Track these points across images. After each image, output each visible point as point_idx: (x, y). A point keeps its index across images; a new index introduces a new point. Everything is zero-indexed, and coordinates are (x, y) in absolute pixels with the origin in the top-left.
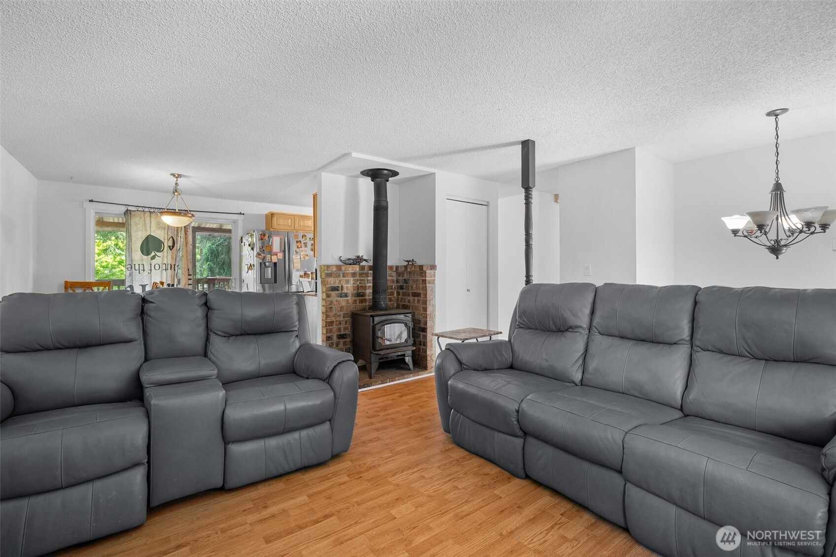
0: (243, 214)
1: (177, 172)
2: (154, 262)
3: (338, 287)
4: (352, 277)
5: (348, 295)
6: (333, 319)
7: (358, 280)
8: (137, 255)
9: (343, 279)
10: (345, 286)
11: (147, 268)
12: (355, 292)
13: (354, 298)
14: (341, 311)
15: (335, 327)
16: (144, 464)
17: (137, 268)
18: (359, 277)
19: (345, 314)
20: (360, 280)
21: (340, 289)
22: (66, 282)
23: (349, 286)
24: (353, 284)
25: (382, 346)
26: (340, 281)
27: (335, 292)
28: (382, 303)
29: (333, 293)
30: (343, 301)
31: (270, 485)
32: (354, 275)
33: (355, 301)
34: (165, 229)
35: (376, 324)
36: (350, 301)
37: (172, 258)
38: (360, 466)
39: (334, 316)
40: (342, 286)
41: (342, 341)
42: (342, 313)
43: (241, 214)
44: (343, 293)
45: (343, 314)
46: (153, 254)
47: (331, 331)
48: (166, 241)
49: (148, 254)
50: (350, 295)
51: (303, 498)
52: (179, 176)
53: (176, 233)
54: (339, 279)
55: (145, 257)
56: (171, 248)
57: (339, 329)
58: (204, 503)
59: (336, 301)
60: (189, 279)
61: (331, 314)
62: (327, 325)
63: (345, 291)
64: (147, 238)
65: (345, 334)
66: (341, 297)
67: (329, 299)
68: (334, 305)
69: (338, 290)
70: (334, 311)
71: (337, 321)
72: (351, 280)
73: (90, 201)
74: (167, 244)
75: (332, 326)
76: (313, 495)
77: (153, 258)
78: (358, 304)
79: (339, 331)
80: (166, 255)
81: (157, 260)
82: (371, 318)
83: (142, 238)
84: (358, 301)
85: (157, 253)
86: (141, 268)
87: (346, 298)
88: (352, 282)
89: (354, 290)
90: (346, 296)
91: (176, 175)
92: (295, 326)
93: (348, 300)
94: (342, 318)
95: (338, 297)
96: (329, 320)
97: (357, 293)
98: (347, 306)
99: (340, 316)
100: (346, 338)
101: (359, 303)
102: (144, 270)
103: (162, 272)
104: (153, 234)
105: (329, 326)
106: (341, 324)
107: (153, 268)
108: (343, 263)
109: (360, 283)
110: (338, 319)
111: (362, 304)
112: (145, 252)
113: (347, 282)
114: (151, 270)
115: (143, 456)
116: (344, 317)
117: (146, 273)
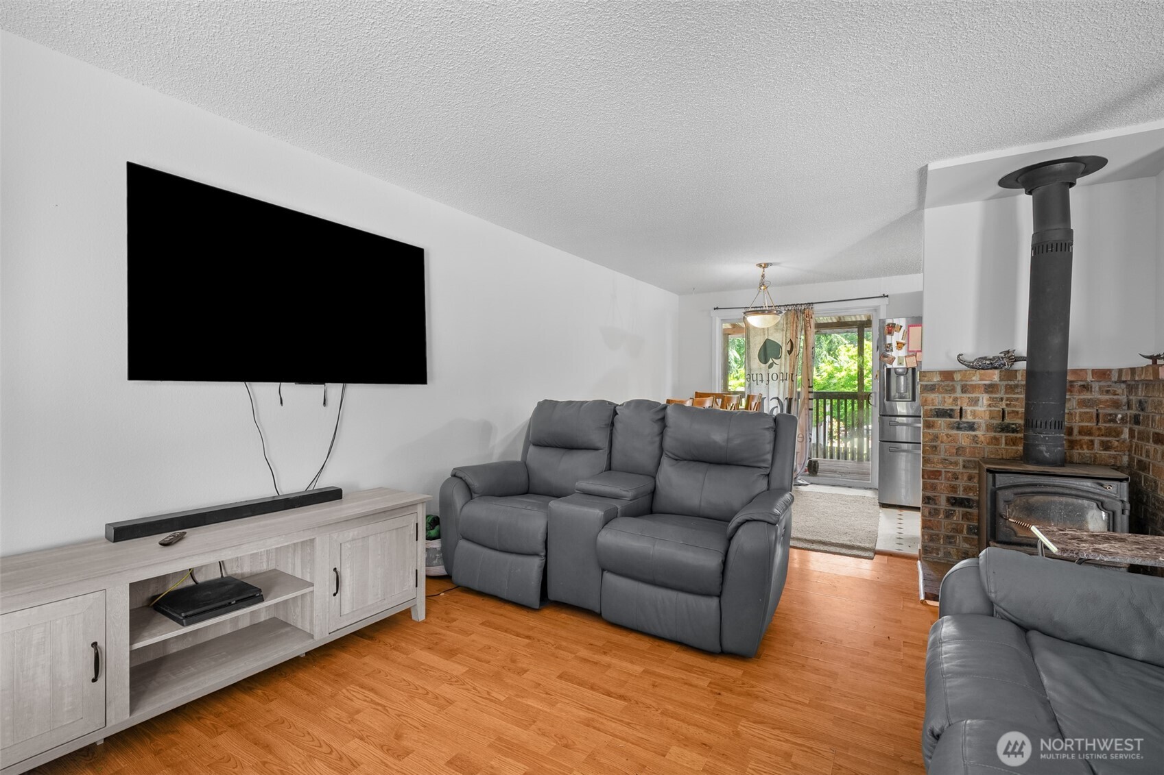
0: (887, 296)
1: (763, 261)
2: (772, 371)
3: (952, 410)
4: (986, 392)
5: (976, 426)
6: (939, 467)
7: (1002, 399)
8: (756, 363)
9: (964, 395)
10: (968, 409)
11: (765, 378)
12: (998, 421)
13: (993, 434)
14: (957, 454)
15: (942, 483)
16: (541, 556)
17: (755, 379)
18: (1006, 393)
19: (969, 461)
20: (1008, 399)
21: (957, 414)
22: (696, 393)
23: (980, 410)
24: (990, 406)
25: (1016, 536)
26: (955, 399)
27: (944, 419)
28: (1043, 448)
29: (941, 421)
30: (963, 438)
31: (640, 640)
32: (990, 388)
33: (996, 440)
34: (783, 330)
35: (1000, 489)
36: (982, 438)
37: (790, 366)
38: (743, 684)
39: (942, 463)
40: (961, 409)
41: (959, 510)
42: (961, 460)
43: (884, 296)
44: (964, 423)
45: (964, 461)
46: (771, 361)
47: (934, 488)
48: (784, 344)
49: (766, 362)
50: (983, 426)
51: (638, 669)
52: (767, 265)
53: (794, 334)
54: (952, 396)
55: (763, 365)
56: (790, 352)
57: (954, 489)
58: (585, 621)
59: (947, 435)
60: (809, 392)
61: (935, 458)
62: (926, 477)
63: (969, 418)
64: (765, 342)
65: (968, 500)
66: (959, 428)
67: (930, 431)
68: (942, 442)
69: (951, 416)
70: (942, 453)
71: (948, 472)
72: (984, 399)
73: (715, 309)
74: (785, 348)
75: (937, 479)
76: (650, 673)
77: (771, 366)
78: (1003, 446)
79: (952, 491)
80: (783, 363)
81: (775, 369)
82: (990, 476)
83: (760, 344)
84: (1003, 441)
85: (776, 361)
86: (759, 378)
87: (974, 433)
88: (985, 402)
89: (992, 418)
90: (971, 427)
91: (763, 265)
92: (764, 461)
93: (976, 436)
94: (959, 469)
95: (952, 428)
96: (929, 468)
97: (1001, 425)
98: (974, 448)
99: (956, 464)
100: (971, 507)
101: (1006, 444)
102: (762, 381)
103: (779, 383)
104: (770, 338)
105: (929, 478)
106: (957, 478)
107: (770, 378)
108: (968, 366)
109: (1007, 405)
110: (951, 468)
111: (1014, 447)
112: (763, 360)
113: (975, 402)
114: (768, 381)
115: (540, 547)
116: (964, 467)
117: (764, 384)
